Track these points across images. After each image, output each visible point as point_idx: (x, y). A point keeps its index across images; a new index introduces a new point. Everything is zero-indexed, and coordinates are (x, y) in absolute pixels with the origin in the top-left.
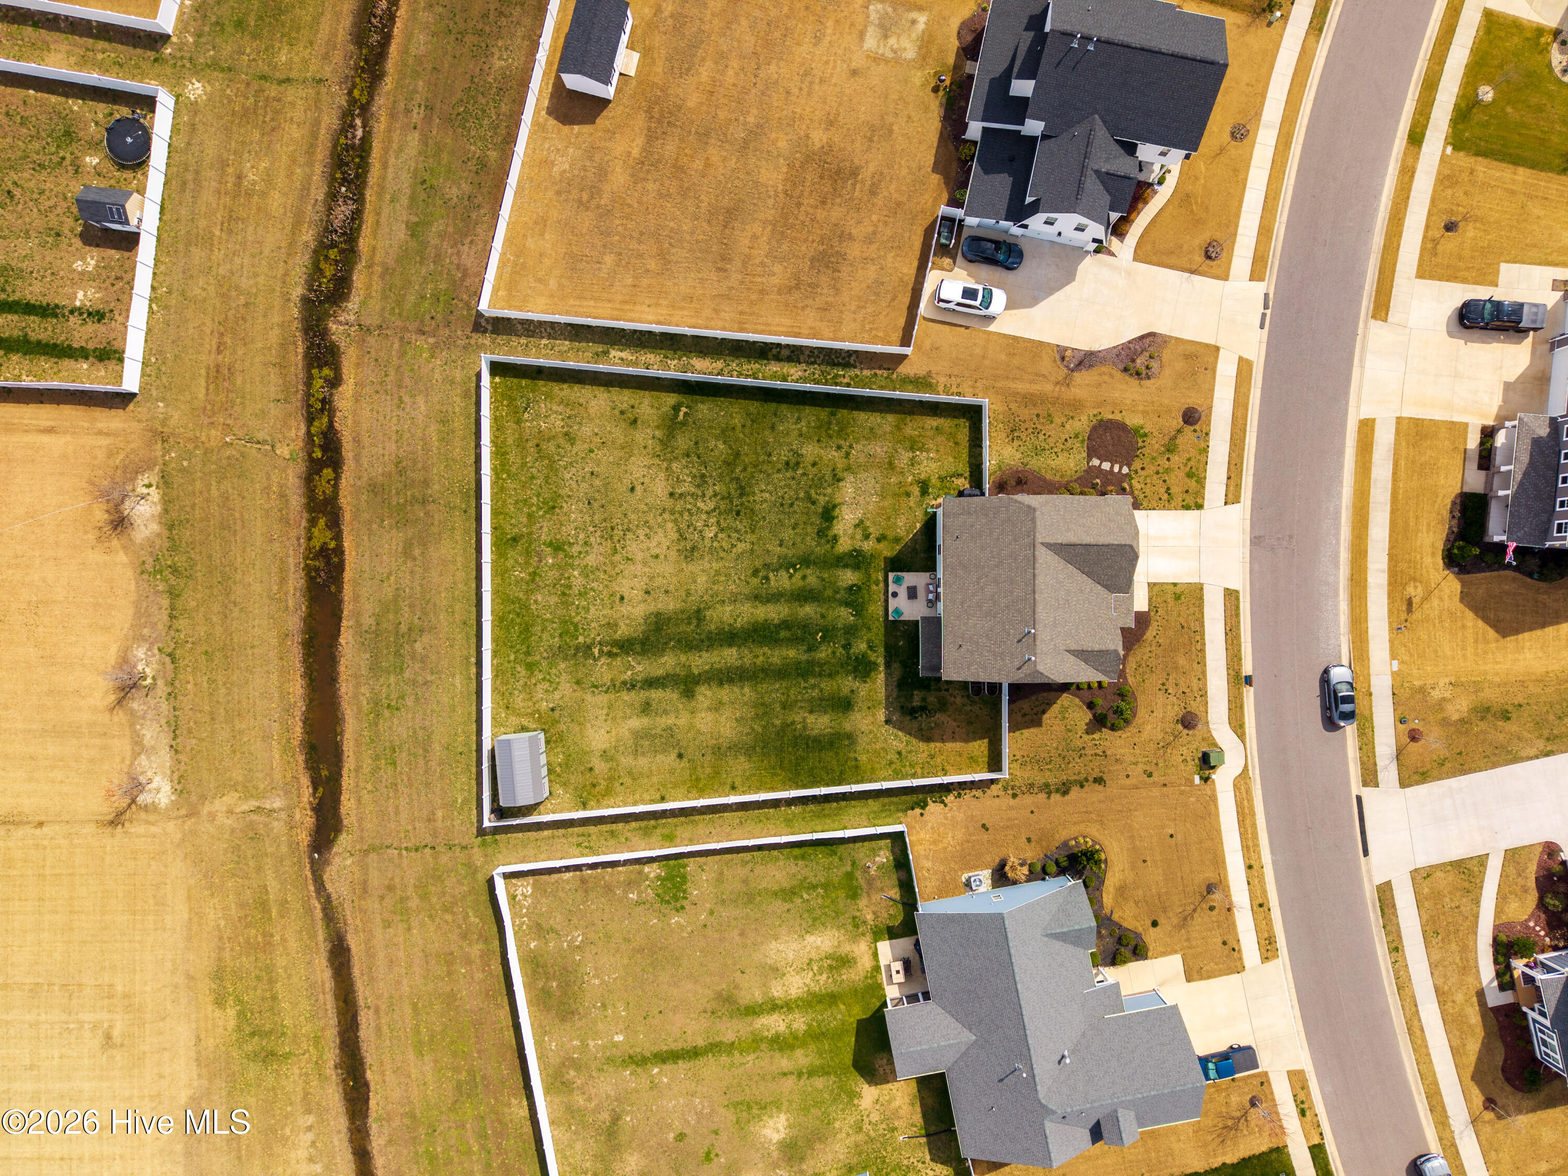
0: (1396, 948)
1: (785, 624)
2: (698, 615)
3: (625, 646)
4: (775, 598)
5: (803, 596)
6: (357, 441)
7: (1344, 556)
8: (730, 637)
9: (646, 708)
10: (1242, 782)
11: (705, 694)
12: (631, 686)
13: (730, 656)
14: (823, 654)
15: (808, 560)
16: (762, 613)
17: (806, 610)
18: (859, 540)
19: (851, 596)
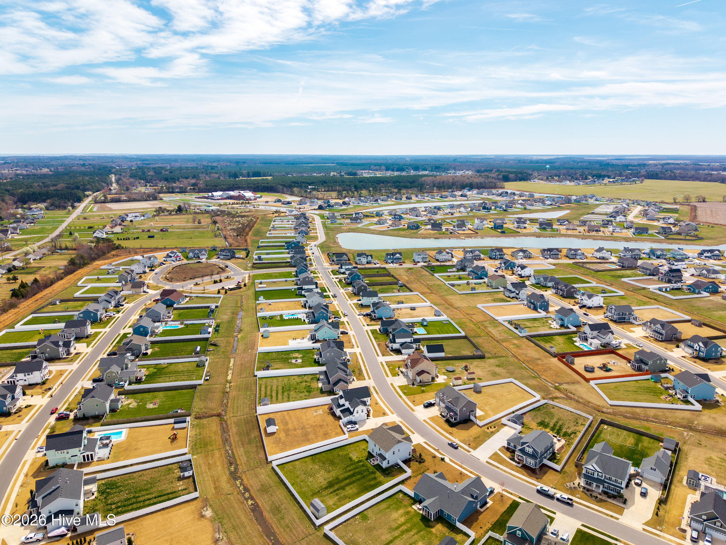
0: (498, 468)
1: (354, 473)
2: (337, 478)
3: (326, 488)
4: (350, 471)
5: (355, 469)
6: (251, 486)
7: (436, 433)
8: (346, 479)
9: (337, 494)
10: (450, 460)
11: (347, 488)
12: (332, 493)
13: (348, 481)
14: (365, 474)
15: (351, 465)
16: (349, 474)
17: (357, 470)
18: (358, 459)
19: (363, 465)
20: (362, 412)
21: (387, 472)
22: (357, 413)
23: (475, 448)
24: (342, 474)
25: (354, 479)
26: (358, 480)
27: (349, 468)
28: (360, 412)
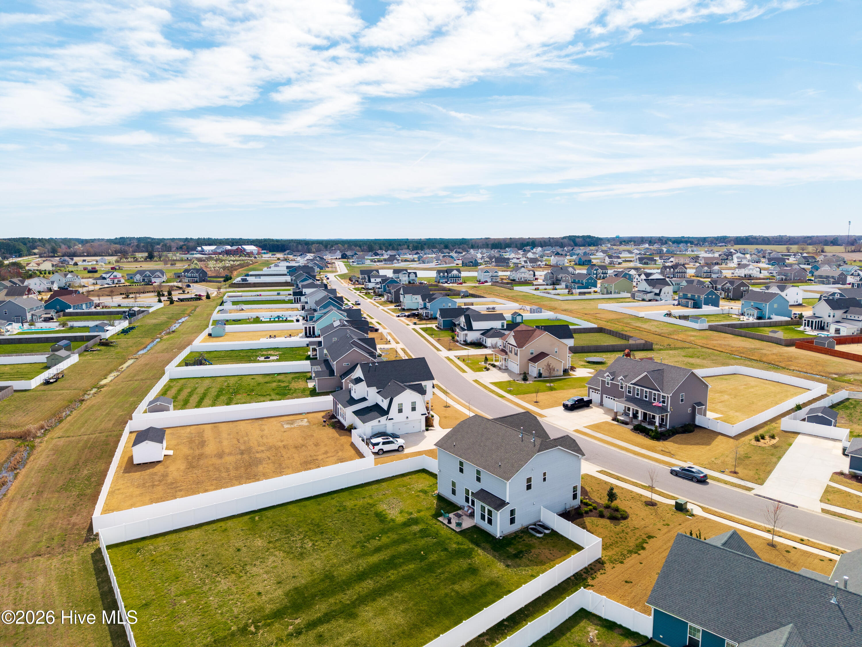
1: (393, 557)
2: (329, 577)
4: (378, 550)
5: (396, 543)
8: (362, 577)
9: (320, 640)
10: (707, 510)
12: (297, 634)
13: (368, 585)
14: (433, 557)
15: (384, 532)
16: (374, 559)
17: (402, 548)
18: (407, 516)
19: (424, 534)
20: (414, 409)
21: (511, 550)
22: (400, 411)
23: (761, 482)
24: (346, 562)
25: (393, 575)
26: (410, 578)
27: (375, 543)
28: (407, 408)
